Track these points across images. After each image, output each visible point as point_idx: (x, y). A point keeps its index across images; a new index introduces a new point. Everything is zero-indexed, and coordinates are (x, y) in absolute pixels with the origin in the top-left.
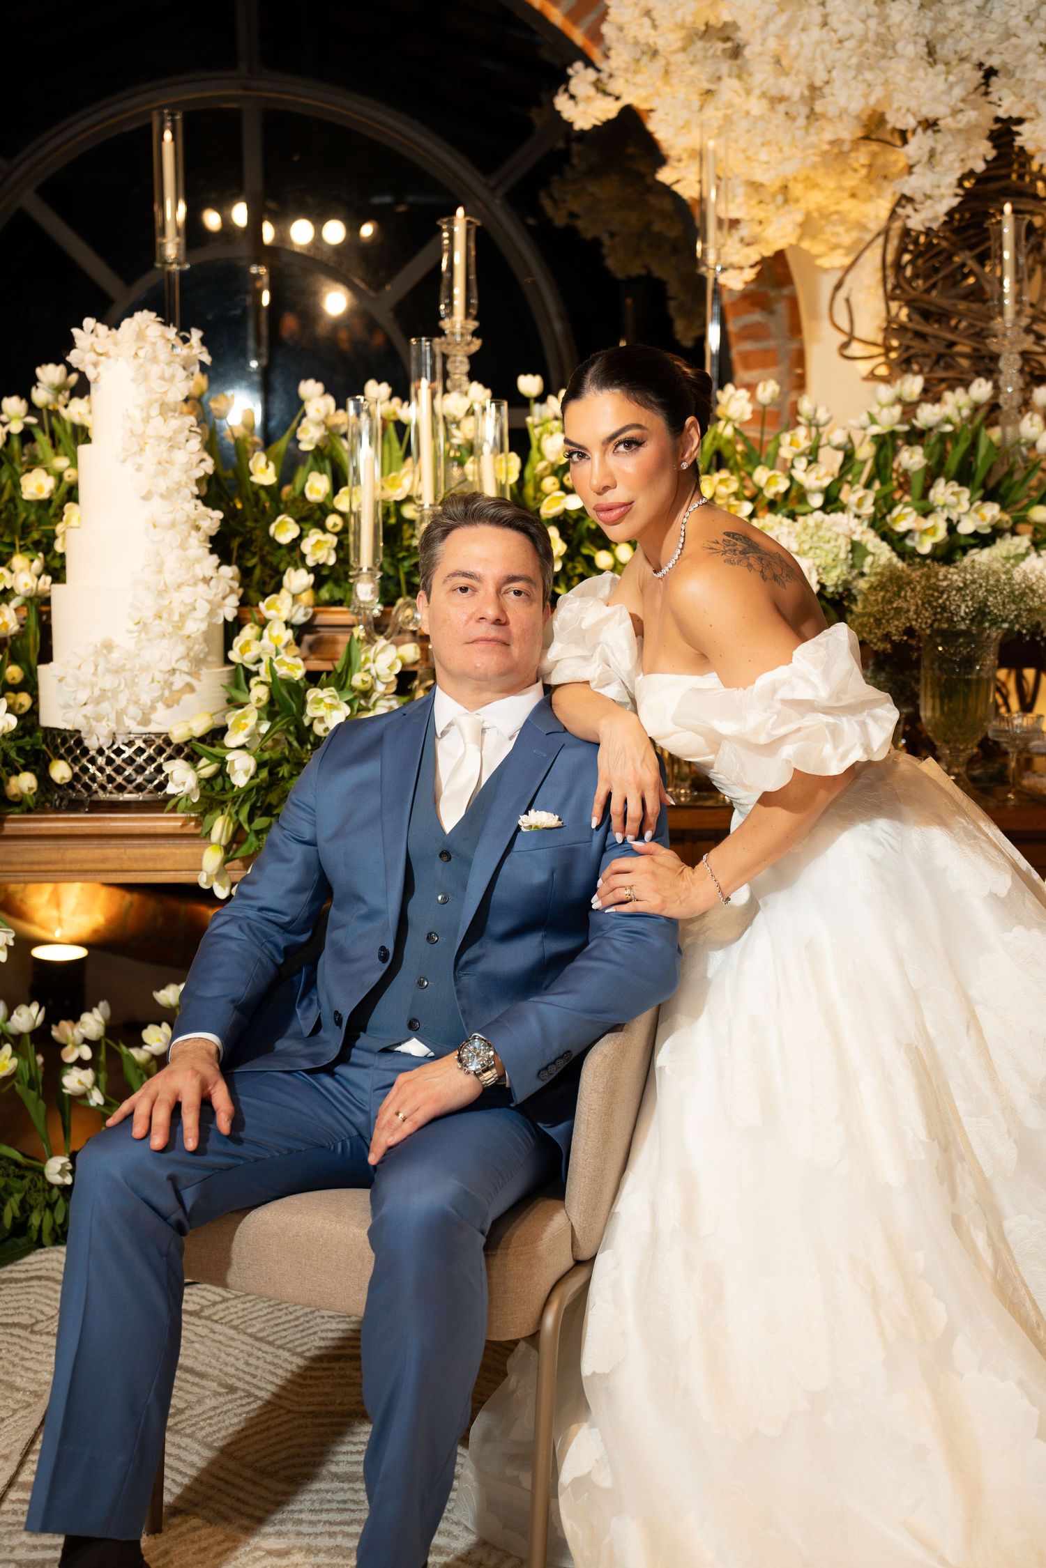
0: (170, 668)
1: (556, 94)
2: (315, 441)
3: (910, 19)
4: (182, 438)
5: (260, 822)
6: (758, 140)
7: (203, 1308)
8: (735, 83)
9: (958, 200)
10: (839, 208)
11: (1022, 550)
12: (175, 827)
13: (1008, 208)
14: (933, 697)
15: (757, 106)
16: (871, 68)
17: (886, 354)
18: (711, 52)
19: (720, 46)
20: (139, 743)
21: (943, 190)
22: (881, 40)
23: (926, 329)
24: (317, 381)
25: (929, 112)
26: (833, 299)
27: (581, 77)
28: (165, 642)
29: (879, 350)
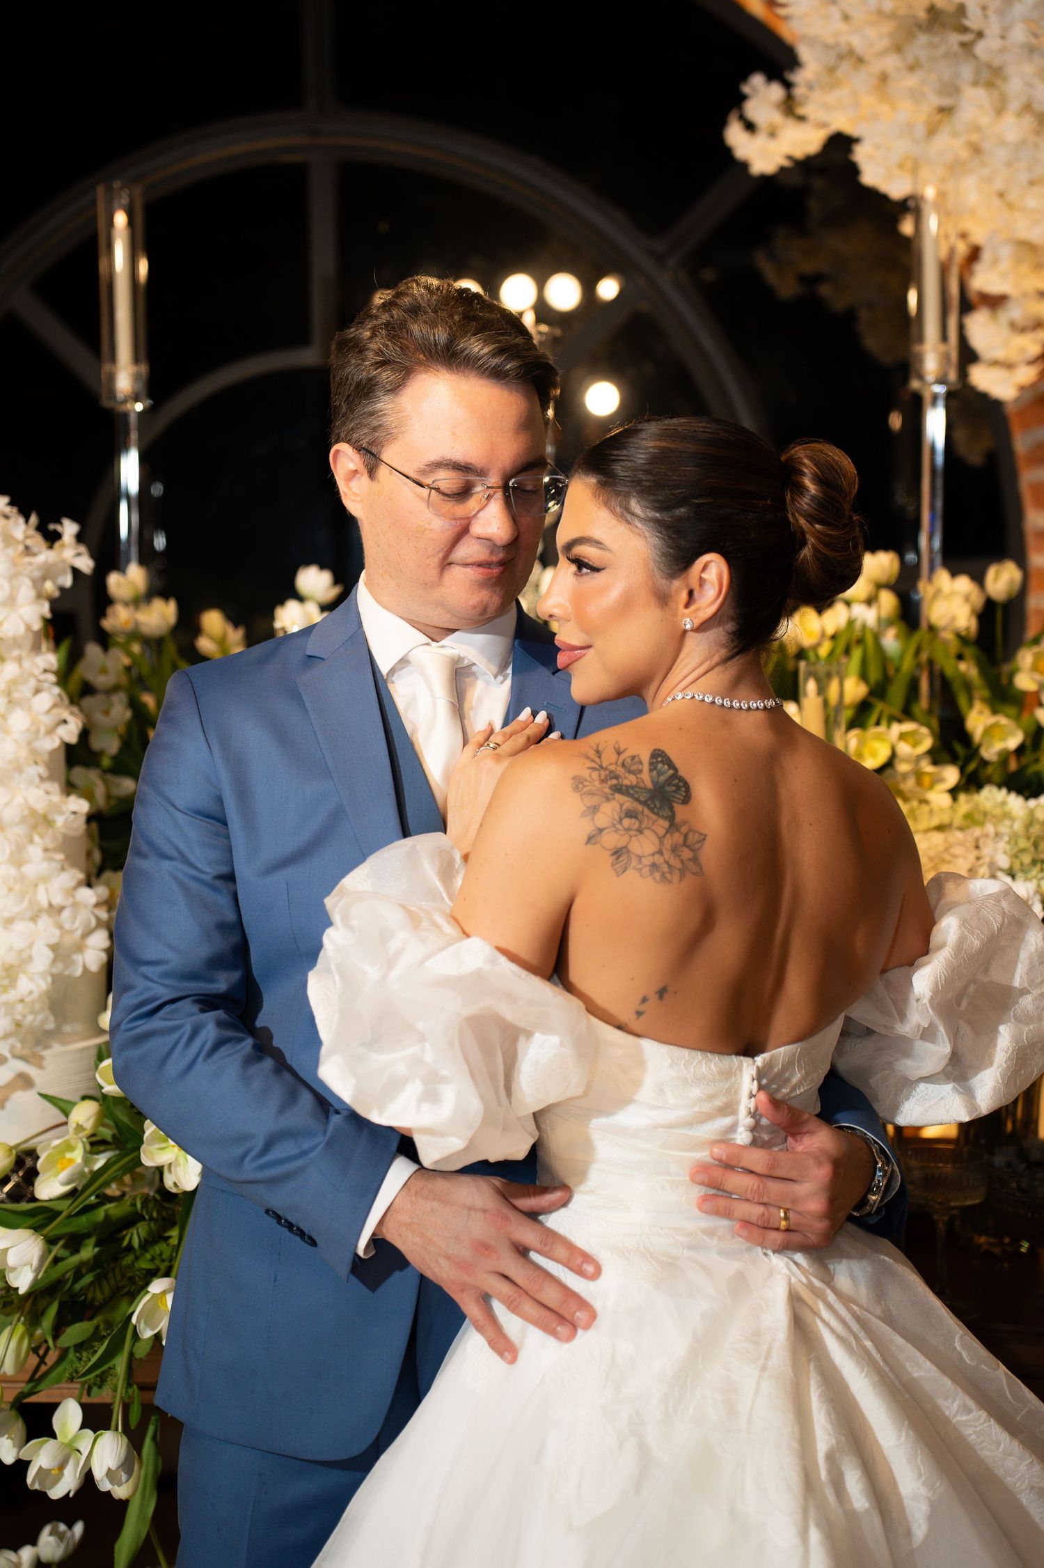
4: (27, 690)
6: (1024, 177)
8: (979, 94)
15: (1012, 128)
18: (942, 50)
19: (955, 38)
27: (761, 97)
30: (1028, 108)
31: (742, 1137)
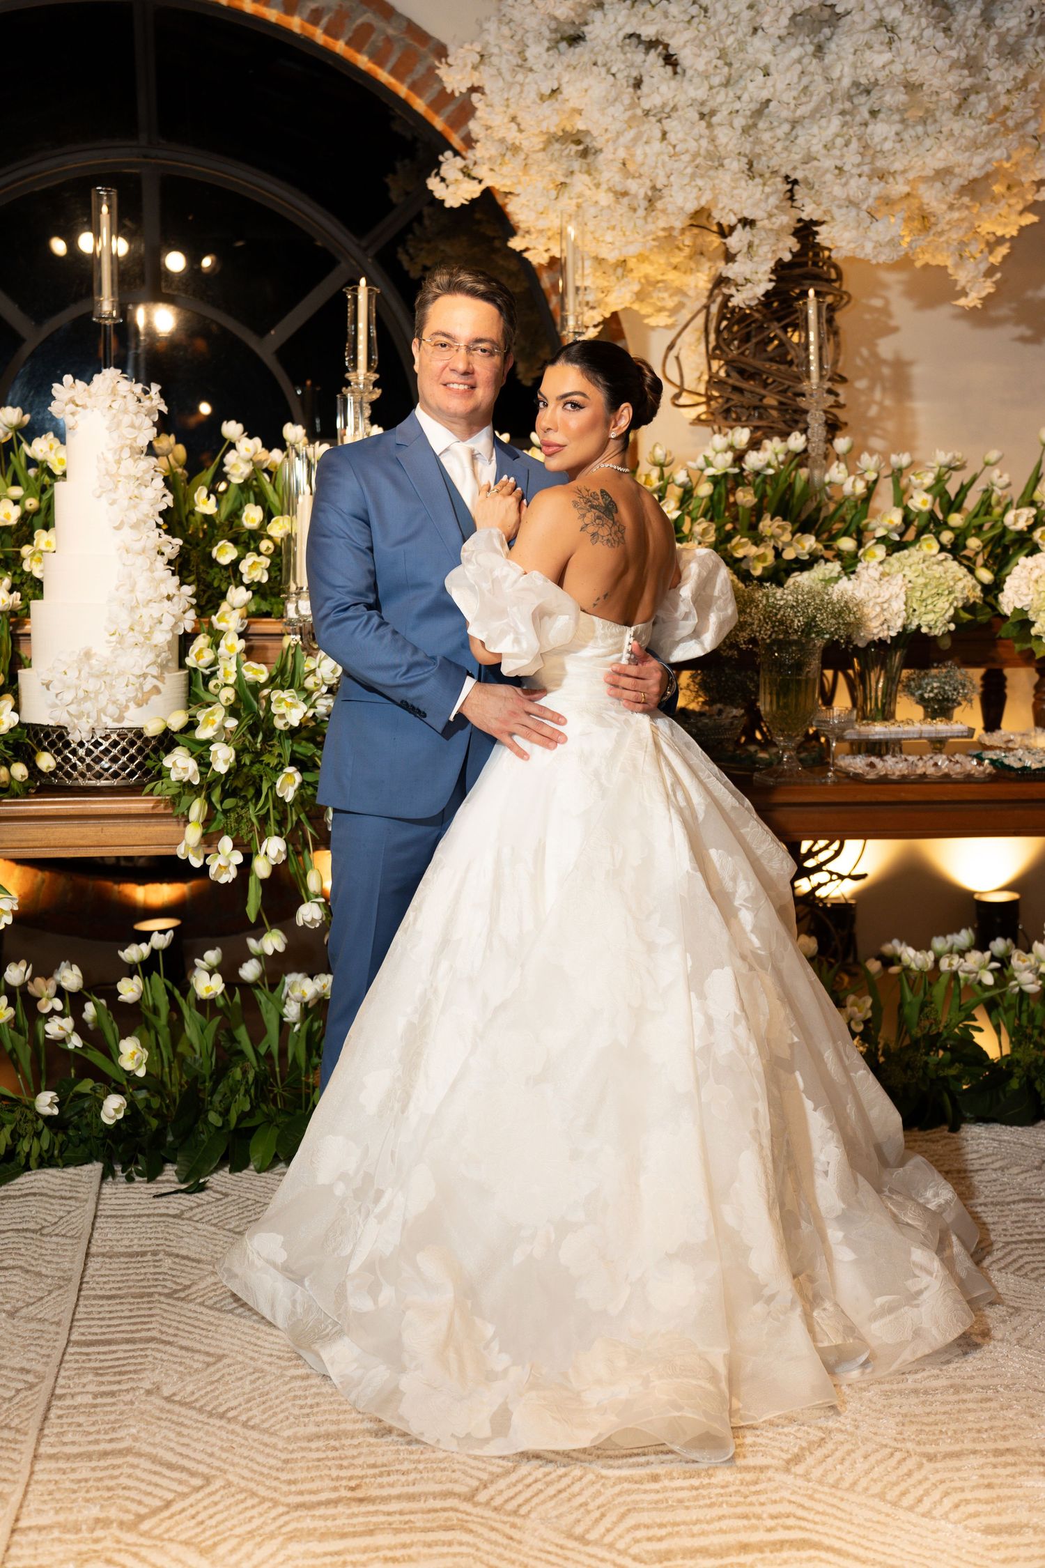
0: (141, 673)
1: (429, 175)
2: (244, 476)
3: (734, 141)
4: (148, 477)
5: (229, 803)
6: (605, 225)
7: (183, 1212)
8: (585, 178)
9: (773, 284)
10: (665, 278)
11: (835, 574)
12: (147, 809)
13: (811, 292)
14: (771, 694)
15: (605, 198)
16: (702, 176)
17: (707, 403)
18: (566, 152)
19: (573, 148)
20: (114, 737)
21: (760, 276)
22: (710, 156)
23: (744, 385)
24: (238, 422)
25: (748, 214)
26: (666, 357)
27: (450, 165)
28: (137, 651)
29: (703, 399)
30: (610, 189)
31: (624, 661)
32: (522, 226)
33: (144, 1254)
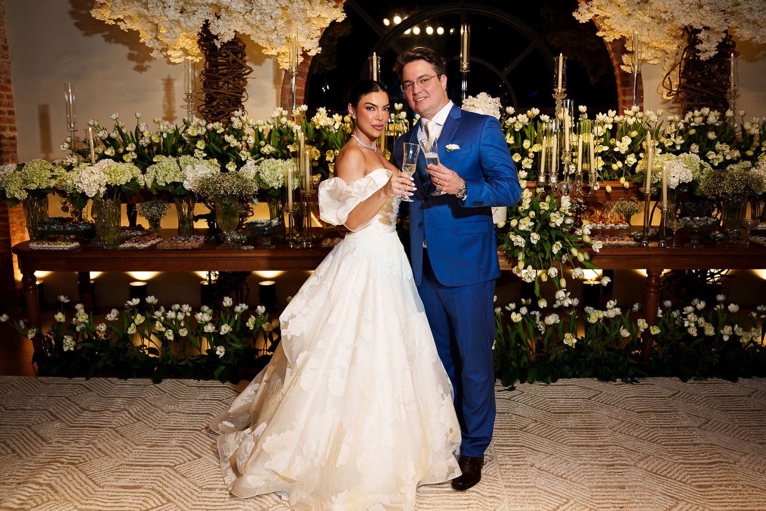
1: (573, 11)
5: (532, 253)
7: (510, 398)
8: (640, 12)
9: (717, 52)
11: (749, 166)
13: (732, 55)
15: (647, 19)
17: (677, 95)
21: (712, 49)
26: (665, 78)
27: (583, 6)
30: (650, 16)
32: (603, 27)
33: (504, 413)
